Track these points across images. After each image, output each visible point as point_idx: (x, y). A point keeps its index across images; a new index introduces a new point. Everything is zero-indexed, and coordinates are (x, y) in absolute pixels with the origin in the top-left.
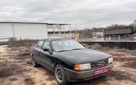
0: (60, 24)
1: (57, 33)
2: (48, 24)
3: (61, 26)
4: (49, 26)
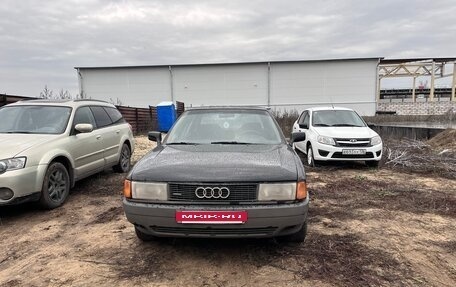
0: (435, 60)
1: (424, 91)
2: (383, 61)
3: (442, 67)
4: (390, 68)
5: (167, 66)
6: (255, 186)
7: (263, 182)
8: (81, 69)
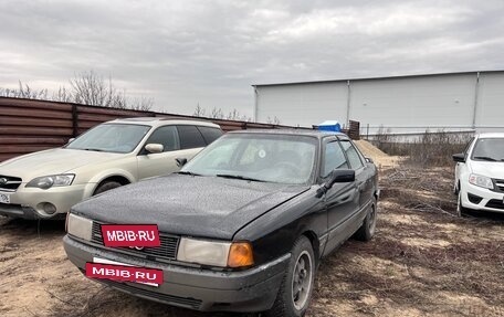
5: (346, 81)
6: (175, 240)
7: (186, 236)
8: (258, 86)
